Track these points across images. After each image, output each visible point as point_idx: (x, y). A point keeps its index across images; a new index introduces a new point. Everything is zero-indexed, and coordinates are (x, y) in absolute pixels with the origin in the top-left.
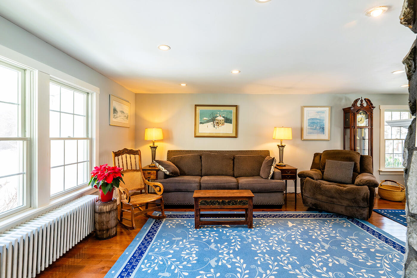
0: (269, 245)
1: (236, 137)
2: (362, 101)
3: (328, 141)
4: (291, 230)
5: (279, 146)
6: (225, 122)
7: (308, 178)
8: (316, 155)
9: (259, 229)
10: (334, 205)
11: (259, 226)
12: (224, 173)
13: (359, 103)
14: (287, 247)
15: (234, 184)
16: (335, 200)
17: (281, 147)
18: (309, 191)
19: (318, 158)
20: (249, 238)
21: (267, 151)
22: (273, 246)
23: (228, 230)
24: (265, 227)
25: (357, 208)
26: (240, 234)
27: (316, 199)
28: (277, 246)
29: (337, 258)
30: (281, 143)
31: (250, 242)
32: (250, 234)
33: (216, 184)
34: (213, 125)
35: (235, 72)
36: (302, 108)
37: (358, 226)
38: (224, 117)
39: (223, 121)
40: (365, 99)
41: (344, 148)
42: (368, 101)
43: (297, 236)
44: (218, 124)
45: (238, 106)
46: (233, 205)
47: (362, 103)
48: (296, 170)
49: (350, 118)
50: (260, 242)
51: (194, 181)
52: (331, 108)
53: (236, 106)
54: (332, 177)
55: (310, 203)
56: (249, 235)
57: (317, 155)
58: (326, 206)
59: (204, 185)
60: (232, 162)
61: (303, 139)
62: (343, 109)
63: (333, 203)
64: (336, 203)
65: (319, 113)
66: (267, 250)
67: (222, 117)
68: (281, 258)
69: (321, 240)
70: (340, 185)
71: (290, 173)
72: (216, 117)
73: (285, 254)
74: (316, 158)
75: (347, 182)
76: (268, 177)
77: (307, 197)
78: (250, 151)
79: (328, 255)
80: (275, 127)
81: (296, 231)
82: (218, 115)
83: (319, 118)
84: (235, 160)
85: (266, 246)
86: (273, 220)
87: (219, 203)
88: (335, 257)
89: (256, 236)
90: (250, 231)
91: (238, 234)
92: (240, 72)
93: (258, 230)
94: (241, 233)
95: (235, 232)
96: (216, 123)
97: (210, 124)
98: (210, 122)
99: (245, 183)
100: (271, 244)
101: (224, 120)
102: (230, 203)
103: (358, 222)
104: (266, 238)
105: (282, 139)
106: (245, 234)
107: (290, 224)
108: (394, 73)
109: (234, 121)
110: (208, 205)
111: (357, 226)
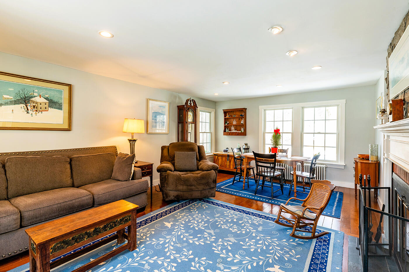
0: (171, 259)
1: (69, 130)
2: (190, 101)
3: (167, 134)
4: (175, 230)
5: (130, 141)
6: (49, 106)
7: (169, 171)
8: (163, 148)
9: (143, 245)
10: (192, 192)
11: (141, 242)
12: (56, 186)
13: (189, 102)
14: (188, 251)
15: (87, 197)
16: (193, 187)
17: (132, 142)
18: (172, 184)
19: (165, 151)
20: (144, 265)
21: (114, 146)
22: (176, 258)
23: (104, 269)
24: (148, 239)
25: (209, 190)
26: (129, 265)
27: (178, 191)
28: (179, 255)
29: (227, 239)
30: (133, 137)
31: (149, 269)
32: (139, 258)
33: (56, 206)
34: (26, 110)
35: (106, 34)
36: (147, 101)
37: (211, 204)
38: (47, 99)
39: (45, 104)
40: (192, 100)
41: (178, 141)
42: (194, 102)
43: (185, 234)
44: (35, 109)
45: (73, 85)
46: (112, 228)
47: (191, 102)
48: (152, 165)
49: (184, 114)
50: (160, 263)
51: (6, 212)
52: (170, 104)
53: (70, 86)
54: (182, 167)
55: (173, 196)
56: (140, 260)
57: (165, 148)
58: (187, 195)
59: (31, 213)
60: (68, 166)
61: (148, 133)
62: (178, 106)
63: (192, 190)
64: (194, 190)
65: (161, 108)
66: (175, 266)
67: (45, 98)
68: (195, 267)
69: (203, 228)
70: (193, 173)
71: (148, 169)
72: (32, 97)
73: (193, 260)
74: (164, 151)
75: (194, 169)
76: (130, 178)
77: (169, 191)
78: (92, 148)
79: (220, 240)
80: (125, 119)
81: (179, 229)
82: (35, 94)
83: (161, 113)
84: (73, 163)
85: (169, 262)
86: (150, 227)
87: (89, 235)
88: (225, 239)
89: (148, 257)
90: (137, 255)
91: (124, 267)
92: (113, 36)
93: (144, 249)
94: (127, 263)
95: (118, 266)
96: (32, 107)
97: (20, 108)
98: (18, 104)
99: (103, 192)
100: (172, 257)
101: (47, 104)
102: (106, 229)
103: (208, 201)
104: (160, 252)
105: (134, 132)
106: (134, 262)
107: (169, 225)
108: (225, 83)
109: (65, 106)
110: (68, 246)
111: (209, 204)
